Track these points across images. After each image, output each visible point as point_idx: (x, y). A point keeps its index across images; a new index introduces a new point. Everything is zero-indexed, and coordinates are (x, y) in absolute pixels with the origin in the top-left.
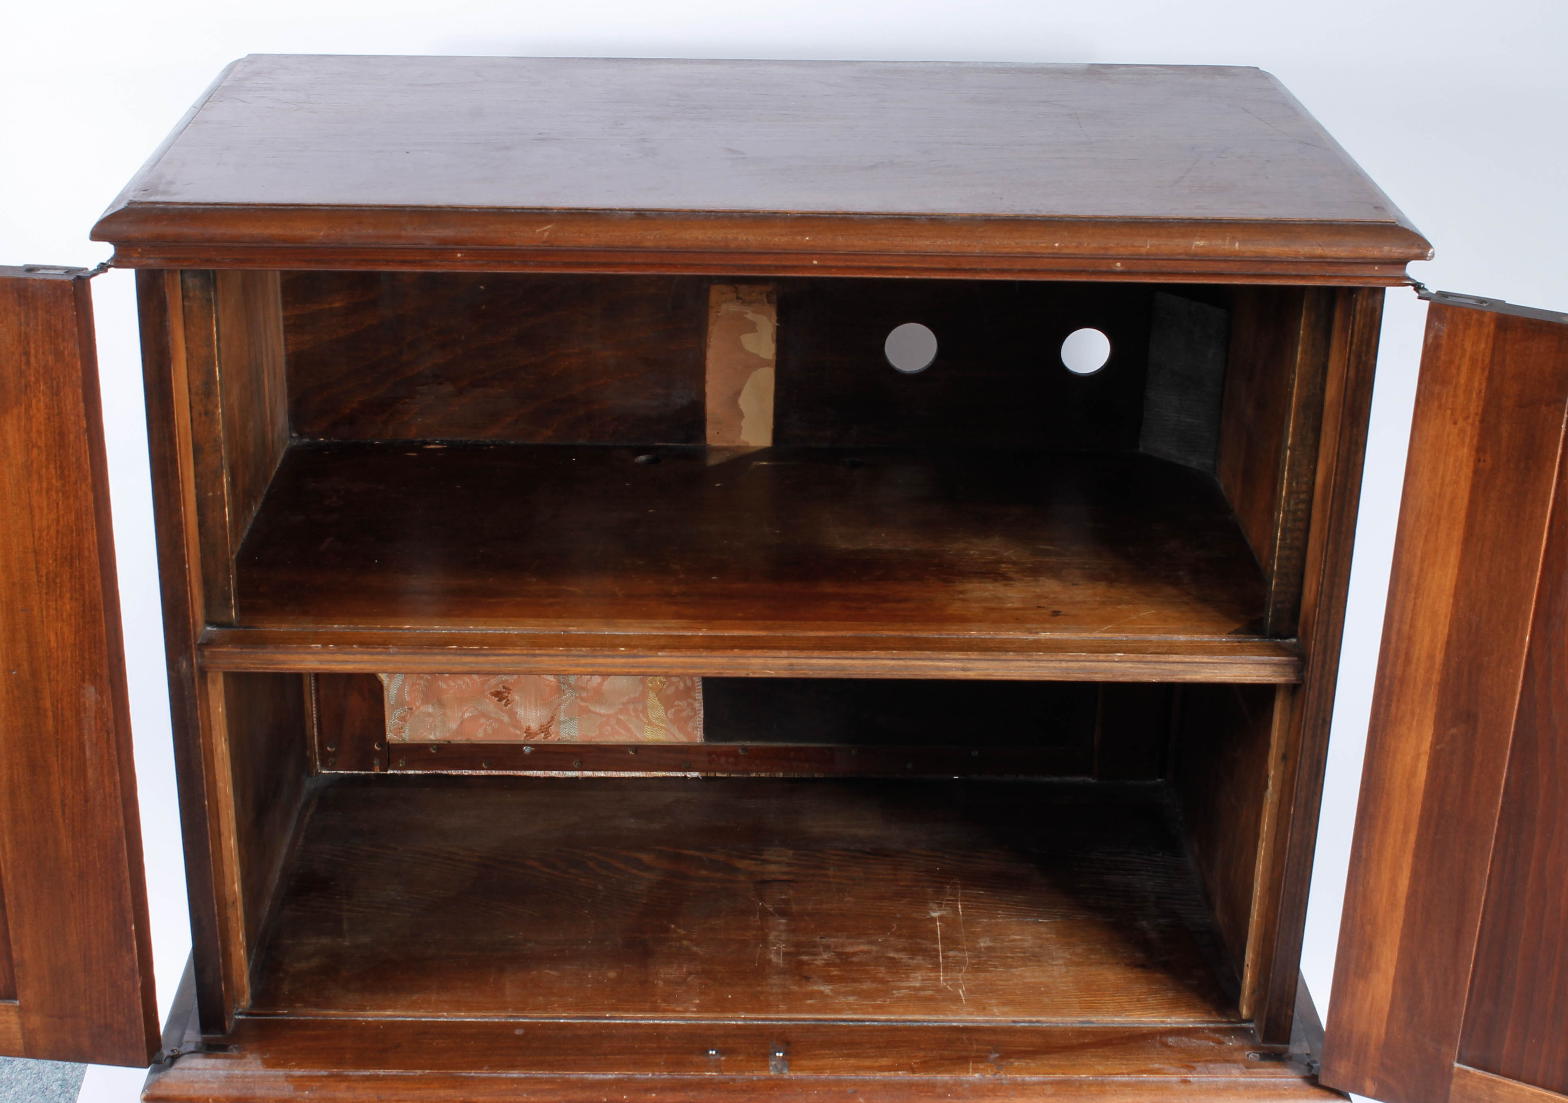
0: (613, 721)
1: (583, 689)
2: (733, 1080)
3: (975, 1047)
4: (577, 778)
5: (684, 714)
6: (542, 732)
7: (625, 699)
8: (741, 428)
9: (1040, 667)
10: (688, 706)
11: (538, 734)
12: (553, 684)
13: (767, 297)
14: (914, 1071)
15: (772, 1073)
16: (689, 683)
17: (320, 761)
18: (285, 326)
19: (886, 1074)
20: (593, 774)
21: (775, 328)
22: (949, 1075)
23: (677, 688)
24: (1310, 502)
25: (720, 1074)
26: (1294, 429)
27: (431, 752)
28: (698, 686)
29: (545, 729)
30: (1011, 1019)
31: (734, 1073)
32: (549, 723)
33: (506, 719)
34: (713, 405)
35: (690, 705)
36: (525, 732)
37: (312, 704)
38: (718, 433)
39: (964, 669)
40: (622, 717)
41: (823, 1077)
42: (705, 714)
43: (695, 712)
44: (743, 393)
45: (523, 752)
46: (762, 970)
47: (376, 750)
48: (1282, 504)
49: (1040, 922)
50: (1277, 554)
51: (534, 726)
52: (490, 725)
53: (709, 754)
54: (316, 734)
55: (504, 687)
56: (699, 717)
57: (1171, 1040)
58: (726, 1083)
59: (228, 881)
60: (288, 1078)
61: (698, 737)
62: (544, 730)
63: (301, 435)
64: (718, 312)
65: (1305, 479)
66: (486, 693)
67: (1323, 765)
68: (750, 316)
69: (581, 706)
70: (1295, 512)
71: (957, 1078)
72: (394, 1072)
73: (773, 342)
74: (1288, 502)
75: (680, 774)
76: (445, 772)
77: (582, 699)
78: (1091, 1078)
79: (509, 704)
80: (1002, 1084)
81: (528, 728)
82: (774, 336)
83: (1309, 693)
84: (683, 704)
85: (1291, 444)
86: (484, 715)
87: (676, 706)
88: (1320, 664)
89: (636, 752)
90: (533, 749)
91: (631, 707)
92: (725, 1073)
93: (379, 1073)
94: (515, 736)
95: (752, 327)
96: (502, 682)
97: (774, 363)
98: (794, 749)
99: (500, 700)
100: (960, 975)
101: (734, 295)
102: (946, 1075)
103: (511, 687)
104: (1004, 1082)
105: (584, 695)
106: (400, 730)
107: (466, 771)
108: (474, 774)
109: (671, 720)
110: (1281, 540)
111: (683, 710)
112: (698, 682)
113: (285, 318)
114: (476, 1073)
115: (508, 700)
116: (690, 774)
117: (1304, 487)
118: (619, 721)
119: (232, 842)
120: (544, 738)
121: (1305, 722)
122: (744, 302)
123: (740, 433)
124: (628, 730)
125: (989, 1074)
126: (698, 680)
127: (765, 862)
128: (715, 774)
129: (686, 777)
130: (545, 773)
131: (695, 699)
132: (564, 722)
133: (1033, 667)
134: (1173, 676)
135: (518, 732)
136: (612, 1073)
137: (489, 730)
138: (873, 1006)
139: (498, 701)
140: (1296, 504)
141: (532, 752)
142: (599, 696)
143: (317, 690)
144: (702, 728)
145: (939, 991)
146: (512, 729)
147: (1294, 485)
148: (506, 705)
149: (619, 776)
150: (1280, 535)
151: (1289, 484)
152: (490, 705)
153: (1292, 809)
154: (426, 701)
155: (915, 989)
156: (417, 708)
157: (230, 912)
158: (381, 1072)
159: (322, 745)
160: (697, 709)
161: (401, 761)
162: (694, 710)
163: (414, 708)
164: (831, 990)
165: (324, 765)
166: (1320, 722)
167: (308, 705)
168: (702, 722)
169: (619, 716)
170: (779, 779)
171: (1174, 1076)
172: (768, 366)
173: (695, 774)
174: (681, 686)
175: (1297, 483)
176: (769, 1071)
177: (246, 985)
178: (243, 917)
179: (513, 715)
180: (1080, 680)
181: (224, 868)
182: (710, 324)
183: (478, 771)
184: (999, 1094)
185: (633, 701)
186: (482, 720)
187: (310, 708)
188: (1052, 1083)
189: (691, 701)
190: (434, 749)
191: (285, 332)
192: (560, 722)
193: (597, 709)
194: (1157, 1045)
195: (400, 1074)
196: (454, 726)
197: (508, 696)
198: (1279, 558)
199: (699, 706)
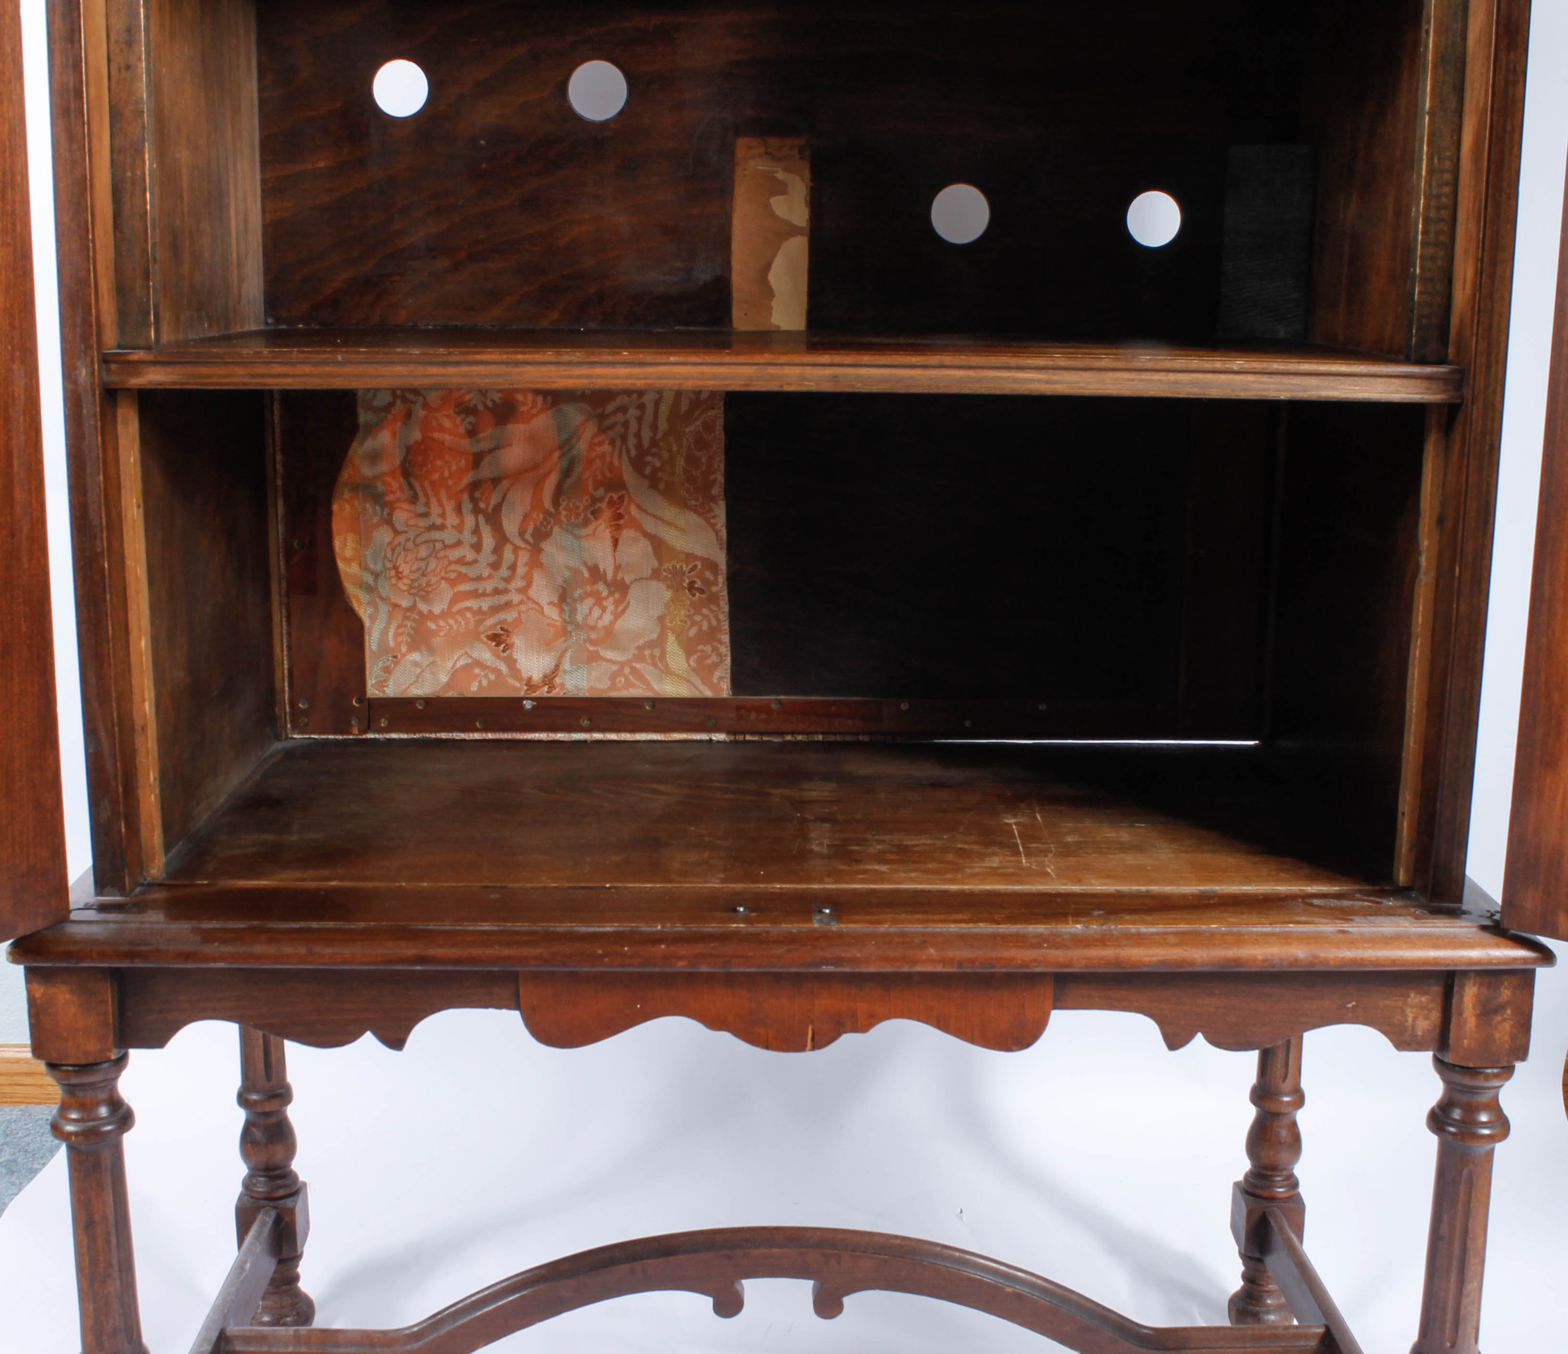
0: (627, 671)
1: (593, 628)
2: (767, 932)
3: (1073, 906)
4: (585, 742)
5: (709, 661)
6: (546, 684)
7: (641, 642)
8: (771, 308)
9: (1142, 380)
10: (712, 651)
11: (540, 687)
12: (558, 624)
13: (800, 152)
14: (998, 923)
15: (816, 925)
16: (714, 623)
17: (292, 722)
18: (263, 191)
19: (964, 925)
20: (604, 737)
21: (809, 189)
22: (1043, 926)
23: (700, 628)
24: (1455, 184)
25: (750, 925)
26: (1432, 89)
27: (417, 708)
28: (724, 626)
29: (549, 680)
30: (1114, 888)
31: (768, 925)
32: (553, 673)
33: (503, 668)
34: (739, 280)
35: (715, 649)
36: (526, 685)
37: (282, 651)
38: (746, 315)
39: (1048, 382)
40: (637, 665)
41: (882, 929)
42: (732, 660)
43: (721, 659)
44: (773, 267)
45: (522, 707)
46: (804, 855)
47: (354, 706)
48: (1423, 186)
49: (1137, 826)
50: (1419, 252)
51: (537, 677)
52: (486, 676)
53: (738, 708)
54: (287, 689)
55: (502, 629)
56: (726, 665)
57: (1316, 902)
58: (757, 935)
59: (136, 699)
60: (194, 931)
61: (725, 690)
62: (548, 682)
63: (278, 320)
64: (745, 170)
65: (1448, 154)
66: (482, 636)
67: (1492, 509)
68: (781, 175)
69: (589, 651)
70: (1438, 197)
71: (1054, 930)
72: (331, 924)
73: (806, 206)
74: (1429, 183)
75: (704, 736)
76: (433, 736)
77: (592, 642)
78: (1223, 929)
79: (508, 649)
80: (1112, 935)
81: (530, 679)
82: (808, 199)
83: (1472, 410)
84: (708, 648)
85: (1430, 108)
86: (478, 663)
87: (697, 651)
88: (1483, 369)
89: (653, 707)
90: (535, 703)
91: (647, 652)
92: (756, 925)
93: (312, 926)
94: (514, 688)
95: (781, 189)
96: (500, 622)
97: (808, 231)
98: (834, 702)
99: (497, 645)
100: (1046, 859)
101: (762, 150)
102: (1039, 926)
103: (510, 630)
104: (1115, 933)
105: (593, 636)
106: (382, 684)
107: (458, 734)
108: (467, 738)
109: (693, 669)
110: (1423, 233)
111: (708, 657)
112: (724, 621)
113: (264, 181)
114: (435, 925)
115: (507, 645)
116: (715, 736)
117: (1448, 164)
118: (634, 671)
119: (143, 644)
120: (548, 692)
121: (1469, 449)
122: (774, 158)
123: (770, 314)
124: (645, 681)
125: (1094, 925)
126: (724, 619)
127: (803, 790)
128: (745, 738)
129: (711, 741)
130: (548, 735)
131: (720, 642)
132: (570, 672)
133: (1133, 380)
134: (1305, 391)
135: (517, 684)
136: (610, 925)
137: (485, 683)
138: (940, 879)
139: (496, 646)
140: (1440, 186)
141: (534, 707)
142: (609, 636)
143: (289, 635)
144: (729, 678)
145: (1022, 869)
146: (511, 681)
147: (1436, 161)
148: (504, 651)
149: (633, 739)
150: (1422, 228)
151: (1430, 159)
152: (485, 654)
153: (1457, 569)
154: (413, 647)
155: (992, 868)
156: (404, 655)
157: (139, 742)
158: (315, 925)
159: (293, 704)
160: (723, 654)
161: (383, 720)
162: (720, 655)
163: (399, 656)
164: (888, 869)
165: (296, 727)
166: (1487, 448)
167: (277, 650)
168: (729, 671)
169: (634, 664)
170: (818, 742)
171: (1327, 925)
172: (802, 235)
173: (720, 737)
174: (705, 626)
175: (1439, 159)
176: (812, 923)
177: (157, 846)
178: (156, 748)
179: (511, 663)
180: (1192, 396)
181: (133, 680)
182: (736, 184)
183: (471, 735)
184: (1109, 944)
185: (650, 645)
186: (477, 671)
187: (280, 655)
188: (1176, 934)
189: (715, 644)
190: (421, 705)
191: (263, 198)
192: (565, 672)
193: (610, 655)
194: (1301, 905)
195: (338, 926)
196: (444, 678)
197: (506, 640)
198: (1422, 257)
199: (725, 650)
